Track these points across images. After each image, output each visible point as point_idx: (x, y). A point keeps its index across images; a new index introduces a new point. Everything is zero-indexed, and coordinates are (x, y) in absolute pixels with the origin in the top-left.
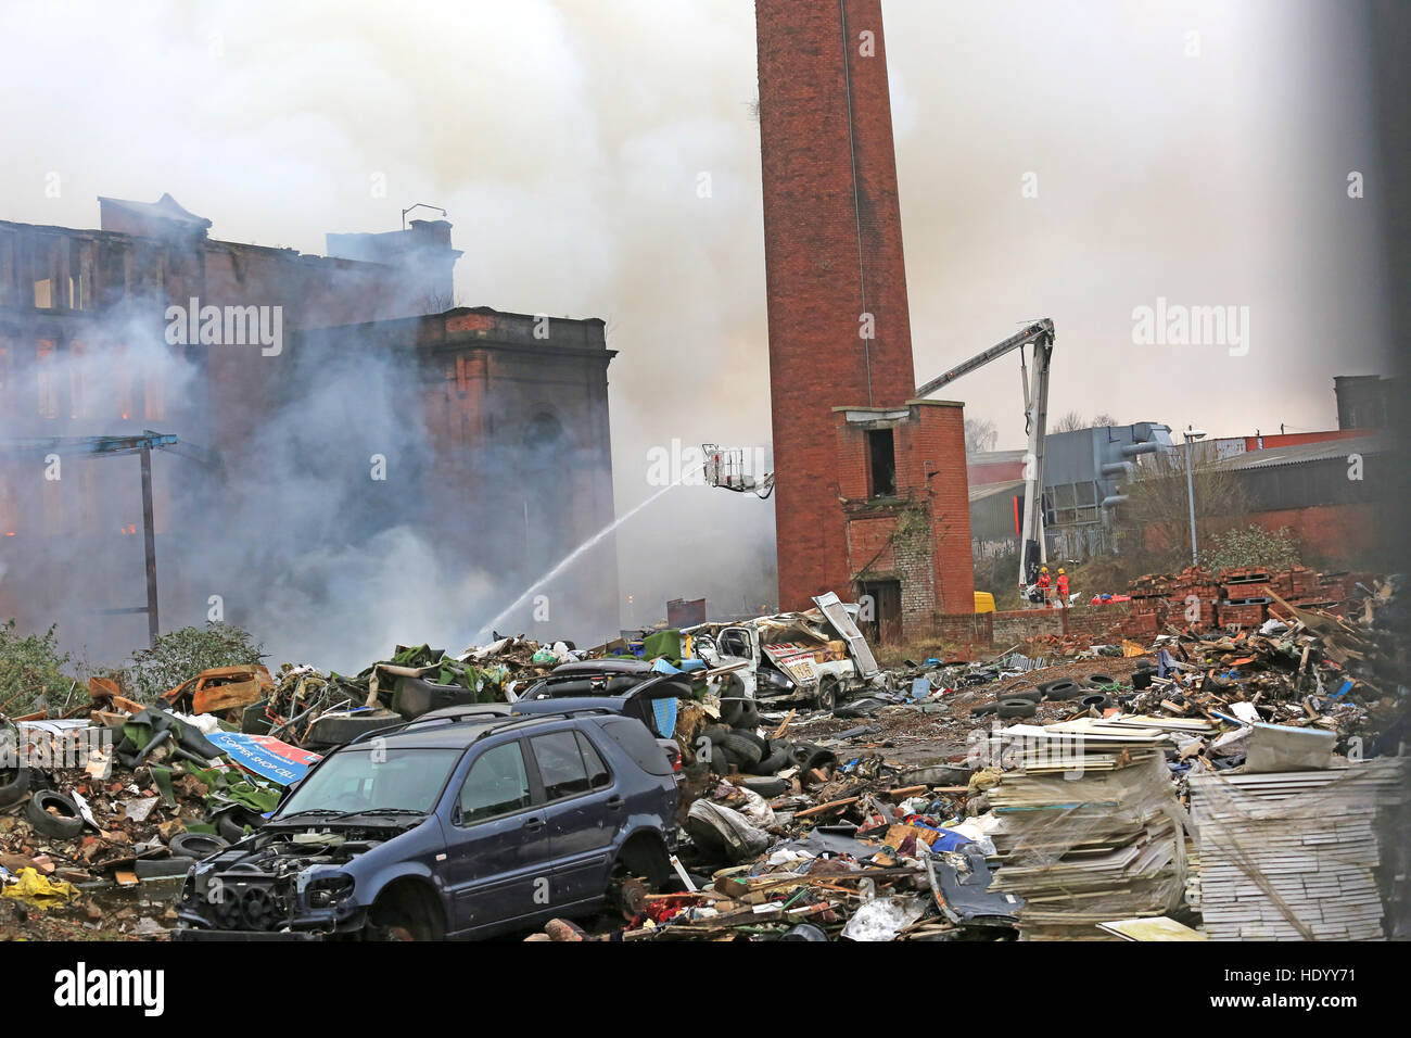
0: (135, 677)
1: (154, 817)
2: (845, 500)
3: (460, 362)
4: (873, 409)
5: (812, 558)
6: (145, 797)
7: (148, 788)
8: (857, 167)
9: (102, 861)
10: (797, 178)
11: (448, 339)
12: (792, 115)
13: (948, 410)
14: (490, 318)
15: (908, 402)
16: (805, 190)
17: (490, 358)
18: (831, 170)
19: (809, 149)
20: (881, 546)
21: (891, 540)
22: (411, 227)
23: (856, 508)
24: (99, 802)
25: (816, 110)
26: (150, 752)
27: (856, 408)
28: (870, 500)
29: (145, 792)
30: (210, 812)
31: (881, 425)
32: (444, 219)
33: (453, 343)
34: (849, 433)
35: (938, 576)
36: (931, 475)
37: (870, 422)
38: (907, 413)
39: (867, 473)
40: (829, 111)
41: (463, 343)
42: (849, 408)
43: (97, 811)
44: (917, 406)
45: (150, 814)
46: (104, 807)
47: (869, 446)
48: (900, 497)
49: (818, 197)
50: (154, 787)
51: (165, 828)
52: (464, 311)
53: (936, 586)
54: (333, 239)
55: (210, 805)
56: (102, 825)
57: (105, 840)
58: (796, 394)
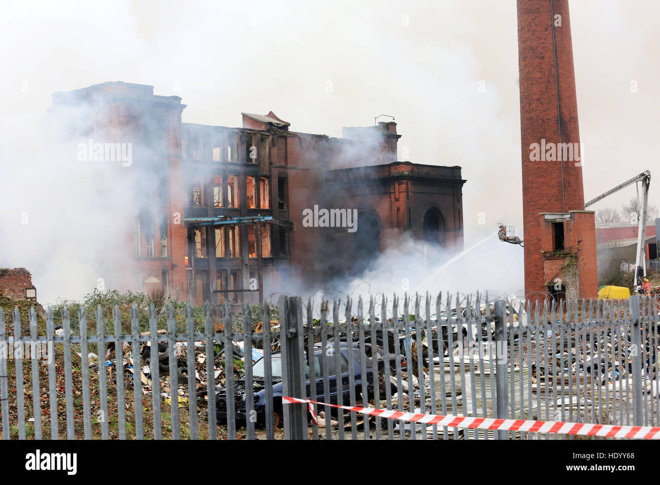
0: (235, 323)
1: (220, 377)
2: (543, 252)
3: (397, 186)
4: (557, 213)
5: (538, 274)
6: (218, 370)
7: (219, 367)
8: (560, 107)
9: (200, 392)
10: (534, 112)
11: (391, 175)
12: (532, 84)
13: (588, 214)
14: (410, 166)
15: (570, 211)
16: (537, 117)
17: (409, 184)
18: (548, 108)
19: (539, 99)
20: (558, 271)
21: (562, 269)
22: (378, 125)
23: (548, 255)
24: (202, 371)
25: (542, 83)
26: (220, 355)
27: (549, 213)
28: (554, 252)
29: (218, 368)
30: (239, 376)
31: (558, 221)
32: (393, 121)
33: (394, 177)
34: (546, 224)
35: (581, 284)
36: (579, 242)
37: (554, 219)
38: (569, 216)
39: (553, 241)
40: (548, 83)
41: (398, 177)
42: (545, 213)
43: (201, 375)
44: (573, 213)
45: (219, 376)
46: (203, 373)
47: (554, 230)
48: (566, 251)
49: (543, 120)
50: (221, 367)
51: (223, 381)
52: (399, 163)
53: (580, 289)
54: (346, 129)
55: (240, 373)
56: (202, 379)
57: (202, 385)
58: (533, 204)
